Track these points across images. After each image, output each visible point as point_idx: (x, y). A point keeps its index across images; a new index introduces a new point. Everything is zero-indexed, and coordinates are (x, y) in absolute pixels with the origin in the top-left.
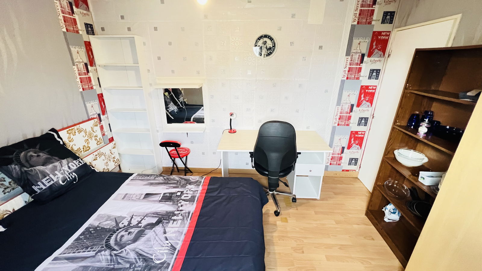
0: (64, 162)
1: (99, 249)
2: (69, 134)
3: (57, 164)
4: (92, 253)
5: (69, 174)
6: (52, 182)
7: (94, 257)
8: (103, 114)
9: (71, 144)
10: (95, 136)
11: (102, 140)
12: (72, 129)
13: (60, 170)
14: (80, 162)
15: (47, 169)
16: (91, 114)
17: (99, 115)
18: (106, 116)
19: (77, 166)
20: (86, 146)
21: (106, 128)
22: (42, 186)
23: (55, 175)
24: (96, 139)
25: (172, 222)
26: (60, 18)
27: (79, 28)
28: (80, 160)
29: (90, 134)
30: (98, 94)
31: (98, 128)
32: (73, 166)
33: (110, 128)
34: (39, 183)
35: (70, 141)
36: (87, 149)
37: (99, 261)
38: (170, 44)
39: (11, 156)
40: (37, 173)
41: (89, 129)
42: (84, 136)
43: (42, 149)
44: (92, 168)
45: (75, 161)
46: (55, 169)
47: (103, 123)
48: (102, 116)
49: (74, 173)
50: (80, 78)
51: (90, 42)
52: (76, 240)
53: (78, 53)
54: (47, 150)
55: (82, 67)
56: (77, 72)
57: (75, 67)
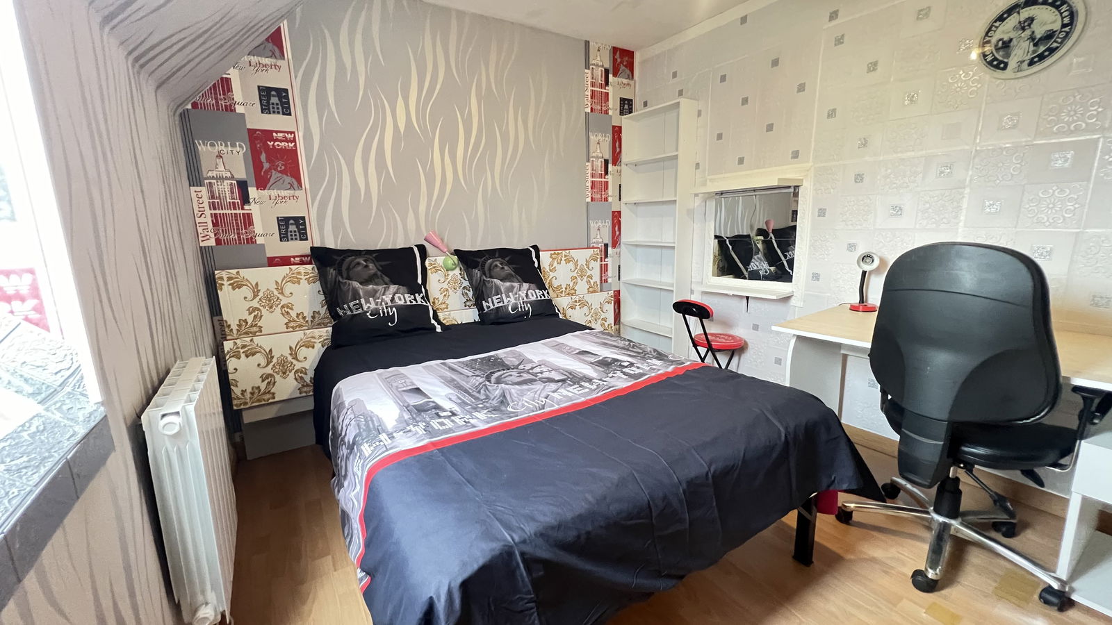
0: (526, 286)
1: (480, 374)
2: (553, 259)
3: (516, 285)
4: (471, 374)
5: (523, 303)
6: (501, 304)
7: (468, 376)
8: (614, 246)
9: (552, 274)
10: (588, 276)
11: (599, 286)
12: (558, 254)
13: (516, 294)
14: (543, 294)
15: (504, 285)
16: (594, 240)
17: (606, 246)
18: (615, 250)
19: (537, 297)
20: (571, 286)
21: (611, 272)
22: (491, 304)
23: (508, 296)
24: (588, 282)
25: (577, 386)
26: (586, 93)
27: (611, 106)
28: (545, 293)
29: (582, 270)
30: (613, 212)
31: (596, 266)
32: (533, 296)
33: (619, 273)
34: (489, 299)
35: (551, 271)
36: (571, 292)
37: (467, 382)
38: (745, 101)
39: (479, 260)
40: (492, 287)
41: (582, 262)
42: (573, 270)
43: (509, 263)
44: (557, 311)
45: (537, 291)
46: (511, 289)
47: (609, 261)
48: (610, 249)
49: (529, 305)
50: (592, 182)
51: (621, 127)
52: (472, 360)
53: (598, 143)
54: (514, 266)
55: (600, 165)
56: (589, 171)
57: (589, 164)
